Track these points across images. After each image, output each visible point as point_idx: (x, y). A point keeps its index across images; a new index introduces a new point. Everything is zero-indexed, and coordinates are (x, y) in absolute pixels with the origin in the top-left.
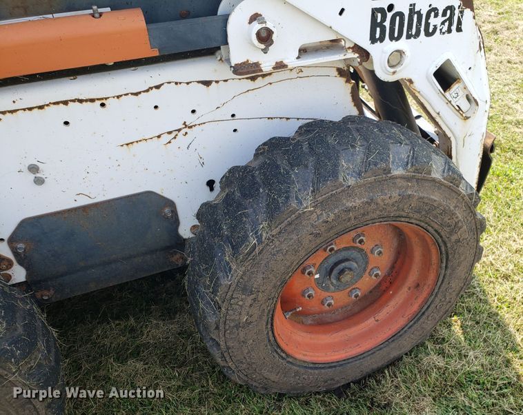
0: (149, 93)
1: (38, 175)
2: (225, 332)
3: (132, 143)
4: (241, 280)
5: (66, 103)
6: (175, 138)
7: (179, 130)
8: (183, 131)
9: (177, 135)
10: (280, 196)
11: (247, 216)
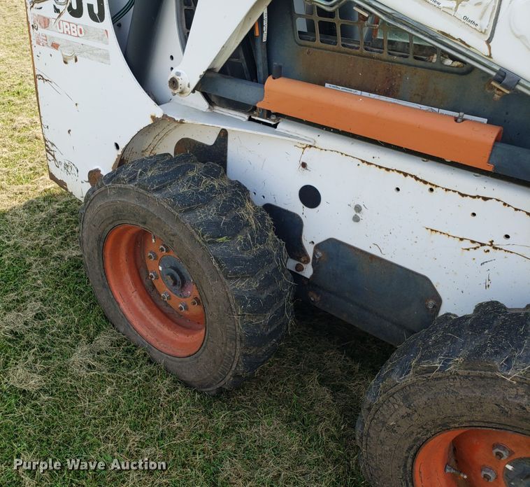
0: (474, 200)
1: (358, 214)
2: (373, 419)
3: (436, 231)
4: (408, 388)
5: (406, 175)
6: (475, 249)
7: (482, 245)
8: (486, 248)
9: (478, 247)
10: (491, 347)
11: (454, 342)
